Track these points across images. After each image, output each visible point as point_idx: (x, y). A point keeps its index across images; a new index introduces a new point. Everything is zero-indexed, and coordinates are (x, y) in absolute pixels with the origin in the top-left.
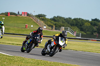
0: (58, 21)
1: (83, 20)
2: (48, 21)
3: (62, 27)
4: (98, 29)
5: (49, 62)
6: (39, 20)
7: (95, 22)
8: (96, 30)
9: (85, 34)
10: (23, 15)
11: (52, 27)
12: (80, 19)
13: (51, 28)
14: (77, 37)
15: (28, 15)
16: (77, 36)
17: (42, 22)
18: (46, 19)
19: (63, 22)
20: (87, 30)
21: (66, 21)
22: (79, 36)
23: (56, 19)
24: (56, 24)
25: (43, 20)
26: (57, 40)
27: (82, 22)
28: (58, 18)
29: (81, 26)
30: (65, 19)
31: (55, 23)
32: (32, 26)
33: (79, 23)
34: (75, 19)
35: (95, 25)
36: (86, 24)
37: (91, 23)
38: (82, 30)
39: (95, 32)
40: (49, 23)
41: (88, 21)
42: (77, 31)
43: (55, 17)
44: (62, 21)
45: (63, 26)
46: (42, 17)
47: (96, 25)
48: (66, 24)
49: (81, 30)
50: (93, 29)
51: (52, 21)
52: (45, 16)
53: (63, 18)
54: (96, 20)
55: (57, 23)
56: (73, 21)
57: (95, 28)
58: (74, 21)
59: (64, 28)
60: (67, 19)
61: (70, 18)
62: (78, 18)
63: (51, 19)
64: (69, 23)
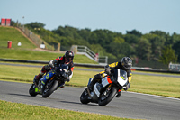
0: (67, 35)
1: (110, 32)
2: (48, 34)
3: (73, 46)
4: (137, 49)
5: (50, 109)
6: (32, 33)
7: (133, 35)
8: (134, 51)
9: (115, 57)
10: (3, 25)
11: (56, 45)
12: (105, 31)
13: (53, 48)
14: (101, 64)
15: (12, 23)
16: (100, 62)
17: (38, 37)
18: (45, 31)
19: (75, 37)
20: (118, 50)
21: (81, 35)
22: (104, 62)
23: (63, 31)
24: (62, 41)
25: (39, 32)
26: (113, 74)
27: (109, 37)
28: (67, 30)
29: (107, 43)
30: (79, 32)
31: (61, 38)
32: (19, 44)
33: (104, 37)
34: (96, 31)
35: (132, 42)
36: (117, 40)
37: (126, 38)
38: (109, 50)
39: (133, 54)
40: (51, 39)
41: (119, 35)
42: (101, 52)
43: (60, 27)
44: (74, 35)
45: (76, 44)
46: (37, 27)
47: (135, 42)
48: (81, 39)
49: (107, 51)
50: (129, 50)
51: (56, 35)
52: (42, 25)
53: (76, 29)
54: (134, 32)
55: (65, 38)
56: (92, 35)
57: (132, 47)
58: (95, 35)
59: (76, 47)
60: (82, 30)
61: (88, 30)
62: (103, 29)
63: (53, 31)
64: (85, 38)
